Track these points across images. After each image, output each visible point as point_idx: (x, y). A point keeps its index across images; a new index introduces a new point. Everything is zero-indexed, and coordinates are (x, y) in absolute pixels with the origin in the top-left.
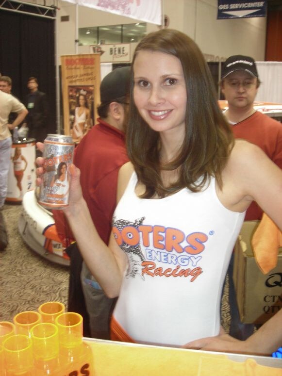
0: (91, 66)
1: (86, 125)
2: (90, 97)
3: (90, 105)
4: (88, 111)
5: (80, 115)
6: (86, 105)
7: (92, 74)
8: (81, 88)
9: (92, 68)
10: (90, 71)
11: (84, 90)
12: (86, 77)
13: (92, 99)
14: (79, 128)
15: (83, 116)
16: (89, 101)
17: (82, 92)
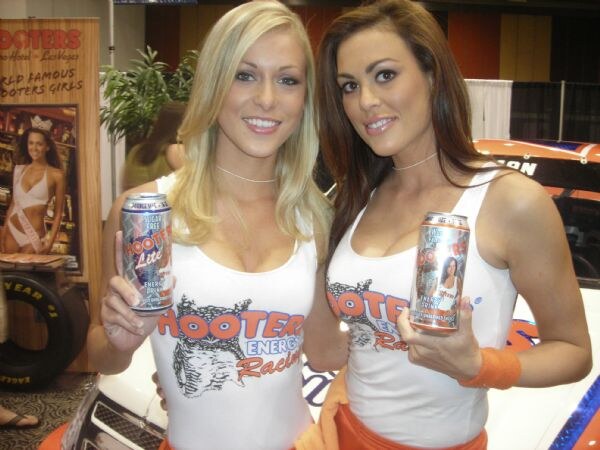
0: (67, 52)
1: (50, 213)
2: (65, 137)
3: (63, 158)
4: (58, 175)
5: (28, 187)
6: (51, 159)
7: (71, 72)
8: (33, 111)
9: (71, 58)
10: (64, 65)
11: (44, 118)
12: (49, 82)
13: (73, 140)
14: (24, 221)
15: (41, 188)
16: (61, 148)
17: (36, 122)
